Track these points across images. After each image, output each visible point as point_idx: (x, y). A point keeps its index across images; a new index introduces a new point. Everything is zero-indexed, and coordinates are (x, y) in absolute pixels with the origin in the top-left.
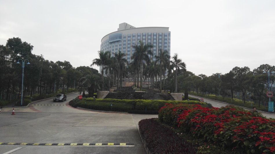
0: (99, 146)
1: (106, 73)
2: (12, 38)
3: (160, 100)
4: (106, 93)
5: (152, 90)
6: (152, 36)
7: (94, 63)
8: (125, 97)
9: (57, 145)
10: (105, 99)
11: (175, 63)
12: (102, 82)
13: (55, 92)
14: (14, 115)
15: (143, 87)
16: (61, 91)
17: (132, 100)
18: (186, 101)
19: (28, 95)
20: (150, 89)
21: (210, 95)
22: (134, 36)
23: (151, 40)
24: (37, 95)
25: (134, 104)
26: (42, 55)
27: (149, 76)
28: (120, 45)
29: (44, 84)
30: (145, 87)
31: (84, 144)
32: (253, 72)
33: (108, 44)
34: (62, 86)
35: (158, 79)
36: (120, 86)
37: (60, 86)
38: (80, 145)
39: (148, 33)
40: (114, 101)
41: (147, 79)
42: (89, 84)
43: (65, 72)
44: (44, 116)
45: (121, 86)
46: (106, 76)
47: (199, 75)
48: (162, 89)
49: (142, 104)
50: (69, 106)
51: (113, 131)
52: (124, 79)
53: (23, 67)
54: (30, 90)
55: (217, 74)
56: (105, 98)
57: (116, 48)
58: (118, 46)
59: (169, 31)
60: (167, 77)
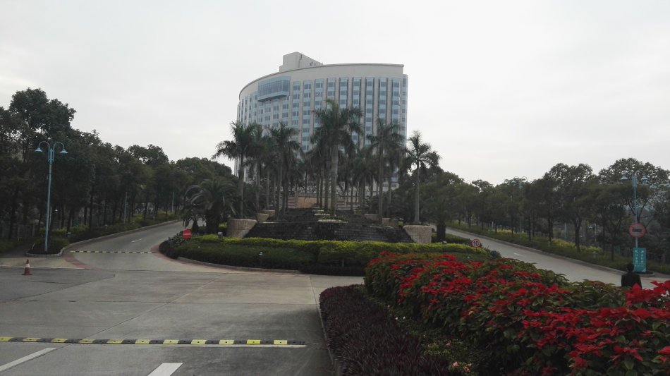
0: (227, 346)
1: (250, 176)
2: (25, 90)
3: (377, 243)
4: (248, 223)
5: (360, 217)
6: (363, 86)
7: (220, 152)
8: (295, 233)
9: (133, 342)
10: (246, 239)
11: (415, 153)
12: (239, 198)
13: (125, 219)
14: (29, 276)
15: (340, 209)
16: (141, 218)
17: (309, 242)
18: (439, 245)
19: (60, 226)
20: (355, 213)
21: (498, 231)
22: (318, 85)
23: (360, 95)
24: (82, 227)
25: (314, 250)
26: (95, 132)
27: (354, 184)
28: (284, 107)
29: (99, 201)
30: (345, 209)
31: (194, 342)
32: (599, 178)
33: (257, 102)
34: (144, 204)
35: (375, 189)
36: (283, 205)
37: (137, 204)
38: (185, 343)
39: (353, 79)
40: (267, 244)
41: (350, 189)
42: (208, 202)
43: (150, 172)
44: (100, 279)
45: (287, 205)
46: (250, 182)
47: (473, 183)
48: (385, 217)
49: (332, 251)
50: (159, 254)
51: (261, 314)
52: (293, 189)
53: (51, 159)
54: (67, 214)
55: (515, 179)
56: (247, 236)
57: (276, 112)
58: (281, 108)
59: (404, 73)
60: (398, 186)
